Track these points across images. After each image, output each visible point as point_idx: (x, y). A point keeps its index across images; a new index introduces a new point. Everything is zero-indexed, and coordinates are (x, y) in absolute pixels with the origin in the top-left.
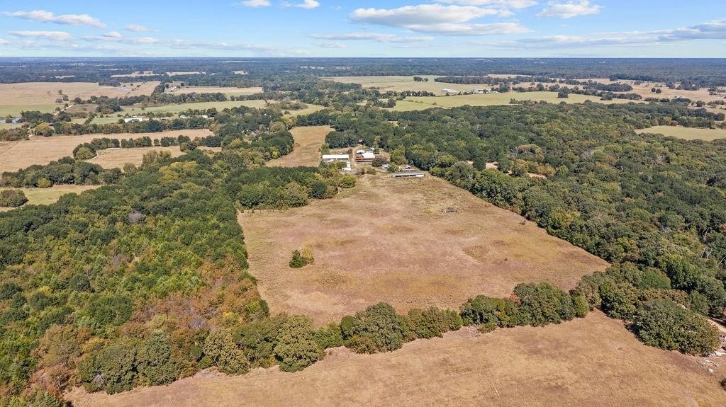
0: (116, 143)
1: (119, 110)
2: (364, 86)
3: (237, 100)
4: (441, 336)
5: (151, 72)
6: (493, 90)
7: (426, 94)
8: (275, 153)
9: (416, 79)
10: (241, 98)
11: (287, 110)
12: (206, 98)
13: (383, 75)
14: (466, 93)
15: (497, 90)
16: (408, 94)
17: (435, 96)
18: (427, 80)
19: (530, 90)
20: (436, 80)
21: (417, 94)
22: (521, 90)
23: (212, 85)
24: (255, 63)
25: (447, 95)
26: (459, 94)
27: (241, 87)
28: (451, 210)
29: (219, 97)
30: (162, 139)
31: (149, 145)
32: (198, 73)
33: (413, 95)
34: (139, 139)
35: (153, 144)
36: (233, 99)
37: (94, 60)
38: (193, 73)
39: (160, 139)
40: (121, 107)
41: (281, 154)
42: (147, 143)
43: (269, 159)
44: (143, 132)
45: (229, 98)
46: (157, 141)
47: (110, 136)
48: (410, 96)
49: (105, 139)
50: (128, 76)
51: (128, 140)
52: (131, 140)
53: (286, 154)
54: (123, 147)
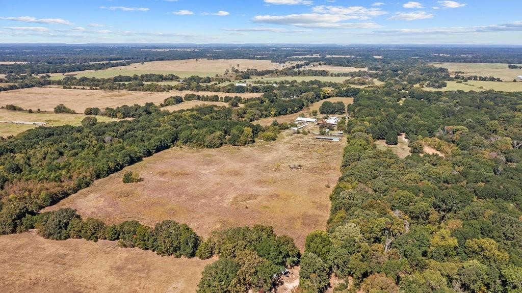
0: (198, 98)
1: (248, 78)
2: (452, 71)
3: (335, 76)
5: (318, 55)
8: (273, 113)
9: (510, 67)
10: (338, 75)
12: (314, 73)
16: (475, 78)
17: (500, 81)
18: (520, 68)
29: (324, 73)
32: (348, 56)
33: (480, 80)
35: (219, 100)
36: (332, 75)
38: (344, 56)
40: (252, 76)
41: (280, 114)
42: (215, 99)
43: (266, 116)
44: (232, 92)
45: (330, 74)
46: (222, 98)
47: (196, 93)
48: (477, 80)
49: (192, 94)
50: (298, 57)
51: (205, 96)
52: (207, 96)
53: (286, 115)
54: (202, 100)
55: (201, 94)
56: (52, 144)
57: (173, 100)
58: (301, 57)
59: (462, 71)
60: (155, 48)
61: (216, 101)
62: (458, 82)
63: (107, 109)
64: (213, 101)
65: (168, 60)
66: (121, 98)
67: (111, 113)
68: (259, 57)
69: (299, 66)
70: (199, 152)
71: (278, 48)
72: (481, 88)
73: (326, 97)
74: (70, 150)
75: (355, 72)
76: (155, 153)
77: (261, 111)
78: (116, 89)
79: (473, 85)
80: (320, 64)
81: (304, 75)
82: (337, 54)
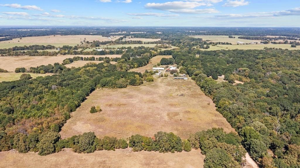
0: (82, 59)
1: (99, 46)
2: (203, 40)
3: (147, 44)
4: (114, 150)
5: (125, 32)
6: (261, 42)
7: (227, 44)
8: (136, 66)
9: (229, 37)
11: (161, 49)
12: (135, 42)
13: (218, 35)
14: (247, 44)
15: (263, 43)
16: (219, 43)
17: (232, 44)
18: (234, 37)
19: (280, 43)
20: (239, 38)
21: (223, 44)
22: (275, 43)
23: (143, 38)
24: (169, 29)
25: (238, 44)
26: (244, 44)
27: (153, 38)
28: (182, 95)
29: (140, 42)
30: (99, 58)
31: (94, 60)
32: (143, 33)
33: (222, 44)
34: (90, 57)
35: (95, 59)
36: (145, 43)
37: (111, 27)
38: (141, 33)
39: (98, 58)
40: (100, 45)
41: (139, 66)
42: (93, 59)
43: (133, 68)
44: (97, 55)
45: (143, 43)
46: (97, 58)
47: (80, 56)
48: (220, 44)
49: (78, 57)
50: (115, 33)
51: (86, 58)
52: (88, 57)
53: (142, 66)
54: (84, 60)
55: (83, 56)
56: (18, 93)
57: (68, 61)
58: (117, 33)
59: (209, 39)
60: (19, 29)
61: (93, 60)
62: (213, 46)
63: (31, 68)
64: (92, 60)
65: (35, 36)
66: (28, 61)
67: (36, 70)
68: (92, 33)
69: (122, 39)
70: (117, 91)
71: (98, 28)
72: (227, 48)
73: (155, 55)
74: (34, 96)
75: (157, 41)
76: (90, 93)
77: (130, 65)
78: (20, 55)
79: (222, 47)
80: (132, 37)
81: (129, 43)
82: (136, 31)
